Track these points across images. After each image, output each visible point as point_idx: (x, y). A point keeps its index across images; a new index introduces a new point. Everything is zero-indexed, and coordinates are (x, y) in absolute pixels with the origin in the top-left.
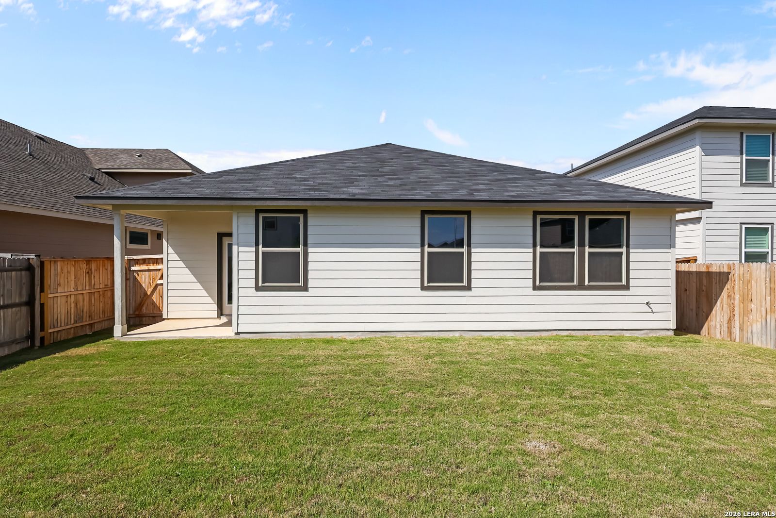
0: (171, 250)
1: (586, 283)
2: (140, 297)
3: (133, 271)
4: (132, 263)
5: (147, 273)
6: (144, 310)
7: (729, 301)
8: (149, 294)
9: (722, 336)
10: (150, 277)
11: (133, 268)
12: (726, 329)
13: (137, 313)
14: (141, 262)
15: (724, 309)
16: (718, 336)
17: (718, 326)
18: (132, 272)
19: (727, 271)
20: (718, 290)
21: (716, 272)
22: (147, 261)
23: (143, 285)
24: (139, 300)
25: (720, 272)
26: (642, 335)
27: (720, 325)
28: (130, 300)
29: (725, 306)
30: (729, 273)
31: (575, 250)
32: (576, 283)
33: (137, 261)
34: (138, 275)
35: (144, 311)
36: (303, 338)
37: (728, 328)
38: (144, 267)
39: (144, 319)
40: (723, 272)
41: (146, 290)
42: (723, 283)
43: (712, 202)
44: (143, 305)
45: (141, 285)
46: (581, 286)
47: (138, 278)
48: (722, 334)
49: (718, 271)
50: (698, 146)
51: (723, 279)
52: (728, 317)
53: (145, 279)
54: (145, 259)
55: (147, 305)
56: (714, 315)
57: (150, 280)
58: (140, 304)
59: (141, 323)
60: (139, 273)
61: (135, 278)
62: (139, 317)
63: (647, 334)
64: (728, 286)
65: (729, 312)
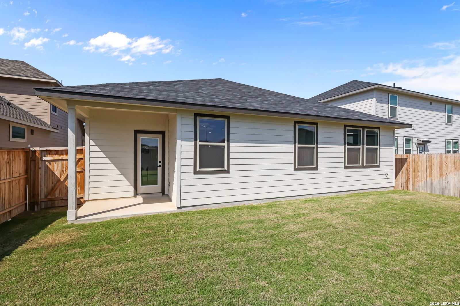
0: (92, 143)
1: (365, 164)
2: (53, 184)
3: (45, 160)
4: (43, 154)
5: (60, 163)
6: (57, 194)
7: (407, 172)
8: (62, 180)
9: (403, 188)
10: (63, 165)
11: (45, 158)
12: (405, 185)
13: (49, 197)
14: (53, 153)
15: (404, 175)
16: (400, 189)
17: (400, 184)
18: (44, 162)
19: (405, 158)
20: (400, 167)
21: (399, 158)
22: (60, 152)
23: (56, 173)
24: (51, 186)
25: (401, 158)
26: (384, 190)
27: (402, 183)
28: (41, 186)
29: (404, 174)
30: (407, 159)
31: (361, 147)
32: (361, 165)
33: (49, 152)
34: (50, 164)
35: (57, 196)
36: (227, 207)
37: (406, 184)
38: (57, 157)
39: (56, 202)
40: (403, 158)
41: (59, 177)
42: (403, 163)
43: (411, 125)
44: (56, 190)
45: (53, 173)
46: (363, 167)
47: (51, 167)
48: (403, 187)
49: (400, 158)
50: (375, 98)
51: (403, 162)
52: (406, 180)
53: (58, 168)
54: (58, 150)
55: (60, 190)
56: (398, 179)
57: (63, 169)
58: (52, 189)
59: (53, 205)
60: (51, 163)
61: (47, 167)
62: (51, 201)
63: (385, 190)
64: (406, 165)
65: (406, 177)
